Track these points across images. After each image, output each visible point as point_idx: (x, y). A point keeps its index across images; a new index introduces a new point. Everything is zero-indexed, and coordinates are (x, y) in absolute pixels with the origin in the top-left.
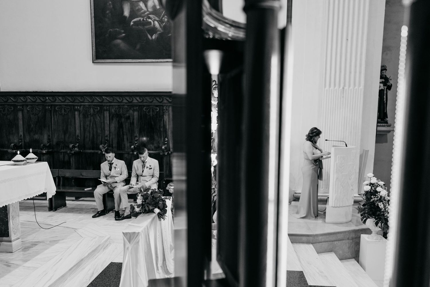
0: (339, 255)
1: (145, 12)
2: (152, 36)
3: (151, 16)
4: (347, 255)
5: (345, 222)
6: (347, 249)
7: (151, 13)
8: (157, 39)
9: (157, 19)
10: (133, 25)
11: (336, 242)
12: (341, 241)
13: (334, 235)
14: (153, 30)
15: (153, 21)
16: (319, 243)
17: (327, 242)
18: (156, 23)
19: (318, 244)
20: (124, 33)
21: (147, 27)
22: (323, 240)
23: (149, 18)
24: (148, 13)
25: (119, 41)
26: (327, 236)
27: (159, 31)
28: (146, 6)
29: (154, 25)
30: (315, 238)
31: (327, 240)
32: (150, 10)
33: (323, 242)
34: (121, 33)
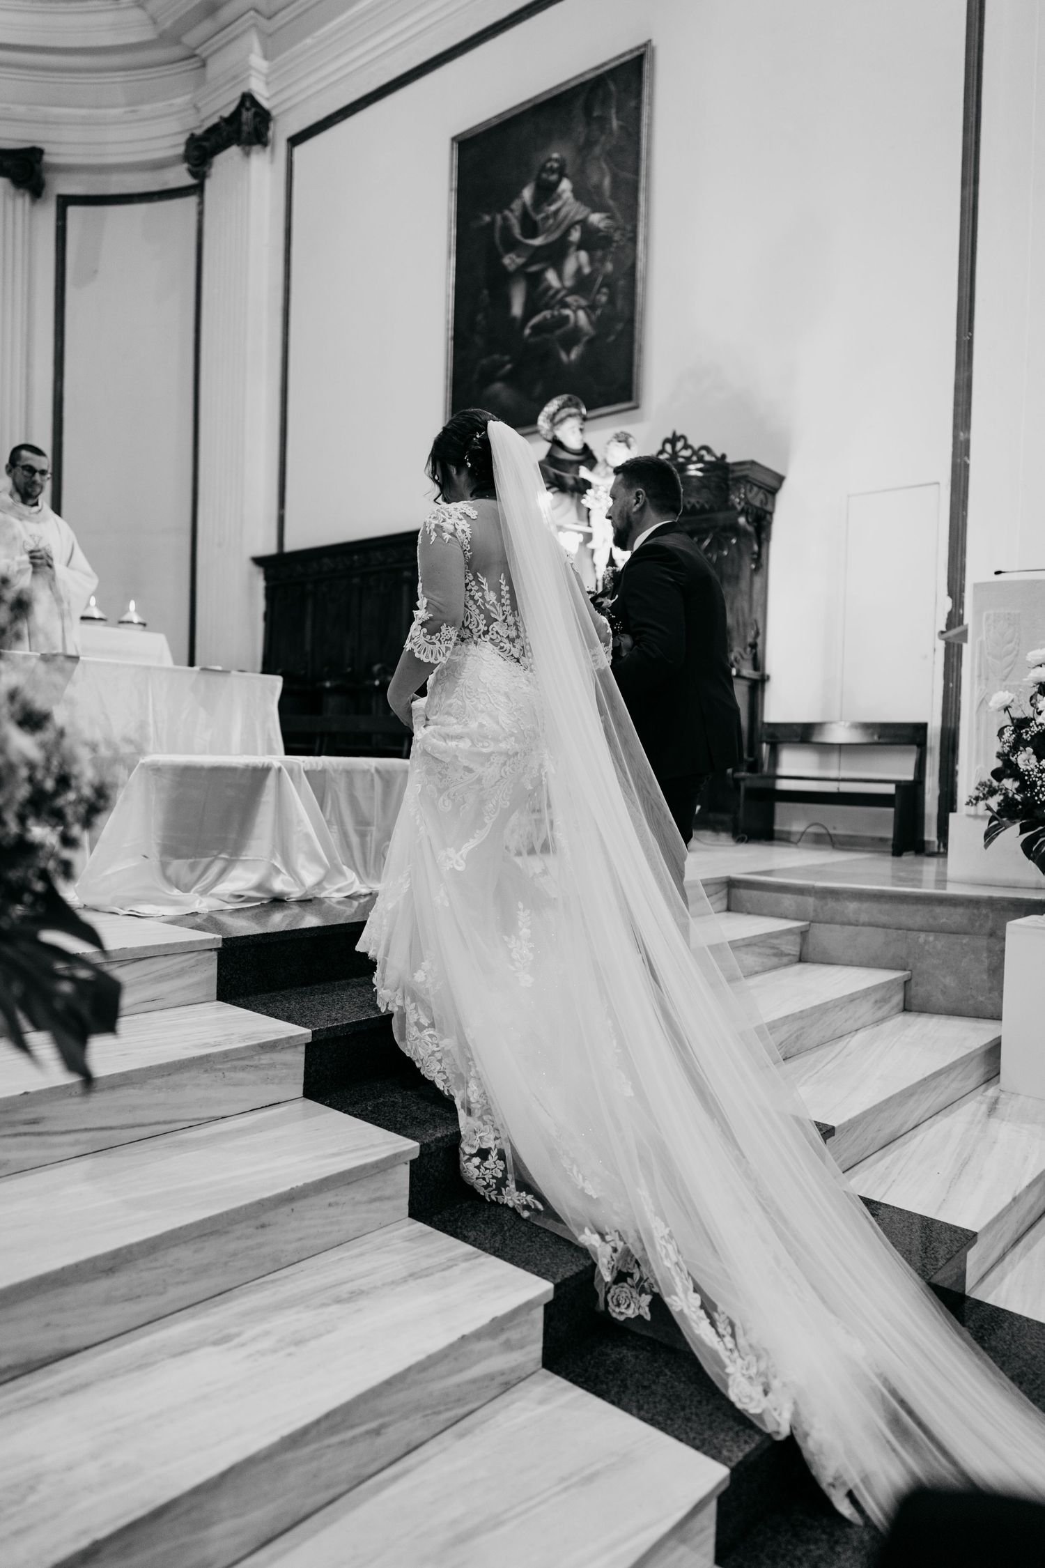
0: (944, 993)
1: (558, 292)
2: (568, 352)
3: (570, 299)
4: (981, 999)
5: (1034, 886)
6: (985, 977)
7: (572, 291)
8: (582, 357)
9: (583, 302)
10: (530, 335)
11: (922, 937)
12: (953, 937)
13: (920, 907)
14: (573, 336)
15: (575, 312)
16: (843, 924)
17: (884, 926)
18: (581, 314)
19: (838, 927)
20: (509, 362)
21: (558, 332)
22: (864, 918)
23: (566, 306)
24: (563, 293)
25: (498, 387)
26: (886, 907)
27: (586, 334)
28: (560, 276)
29: (576, 321)
30: (827, 904)
31: (884, 919)
32: (569, 283)
33: (863, 925)
34: (503, 365)
